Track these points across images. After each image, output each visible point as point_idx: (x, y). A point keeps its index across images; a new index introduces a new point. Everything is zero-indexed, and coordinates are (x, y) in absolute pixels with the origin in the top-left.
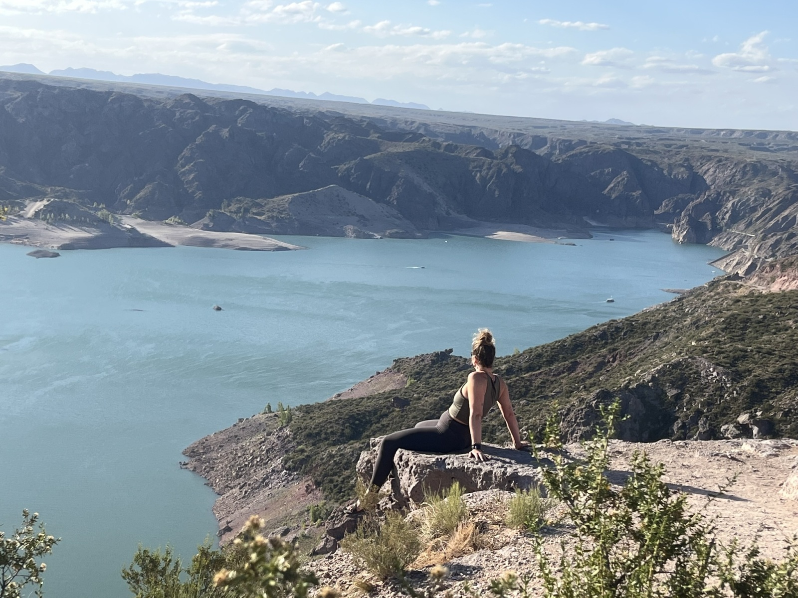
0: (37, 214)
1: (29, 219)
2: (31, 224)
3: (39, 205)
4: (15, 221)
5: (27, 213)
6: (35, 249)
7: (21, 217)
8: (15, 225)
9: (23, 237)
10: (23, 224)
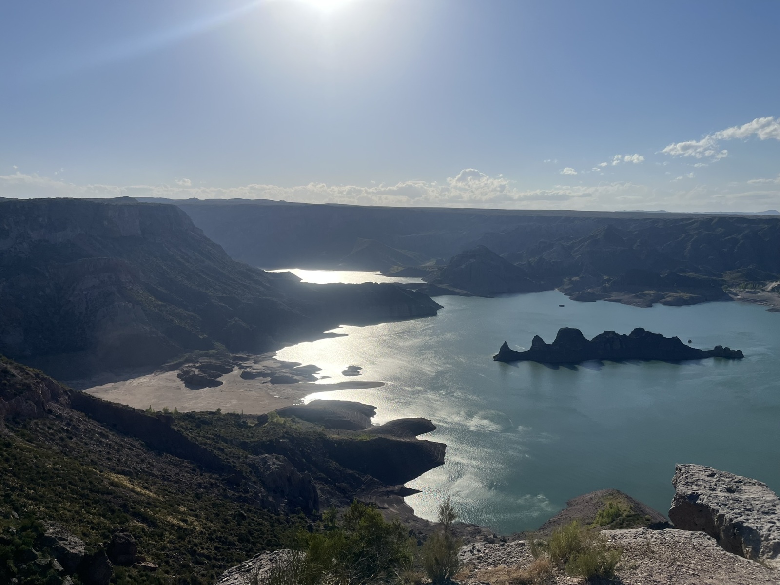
0: (773, 289)
1: (768, 291)
2: (770, 294)
3: (774, 284)
4: (760, 292)
5: (767, 288)
6: (771, 308)
7: (763, 290)
8: (759, 294)
9: (763, 301)
10: (764, 294)
